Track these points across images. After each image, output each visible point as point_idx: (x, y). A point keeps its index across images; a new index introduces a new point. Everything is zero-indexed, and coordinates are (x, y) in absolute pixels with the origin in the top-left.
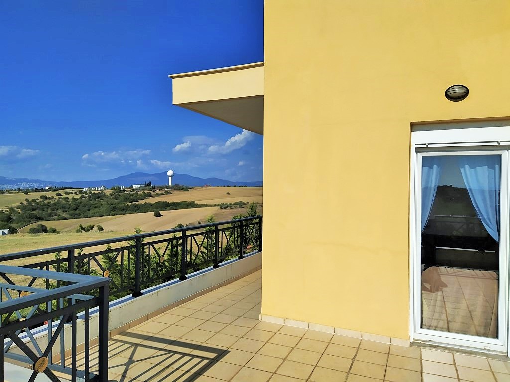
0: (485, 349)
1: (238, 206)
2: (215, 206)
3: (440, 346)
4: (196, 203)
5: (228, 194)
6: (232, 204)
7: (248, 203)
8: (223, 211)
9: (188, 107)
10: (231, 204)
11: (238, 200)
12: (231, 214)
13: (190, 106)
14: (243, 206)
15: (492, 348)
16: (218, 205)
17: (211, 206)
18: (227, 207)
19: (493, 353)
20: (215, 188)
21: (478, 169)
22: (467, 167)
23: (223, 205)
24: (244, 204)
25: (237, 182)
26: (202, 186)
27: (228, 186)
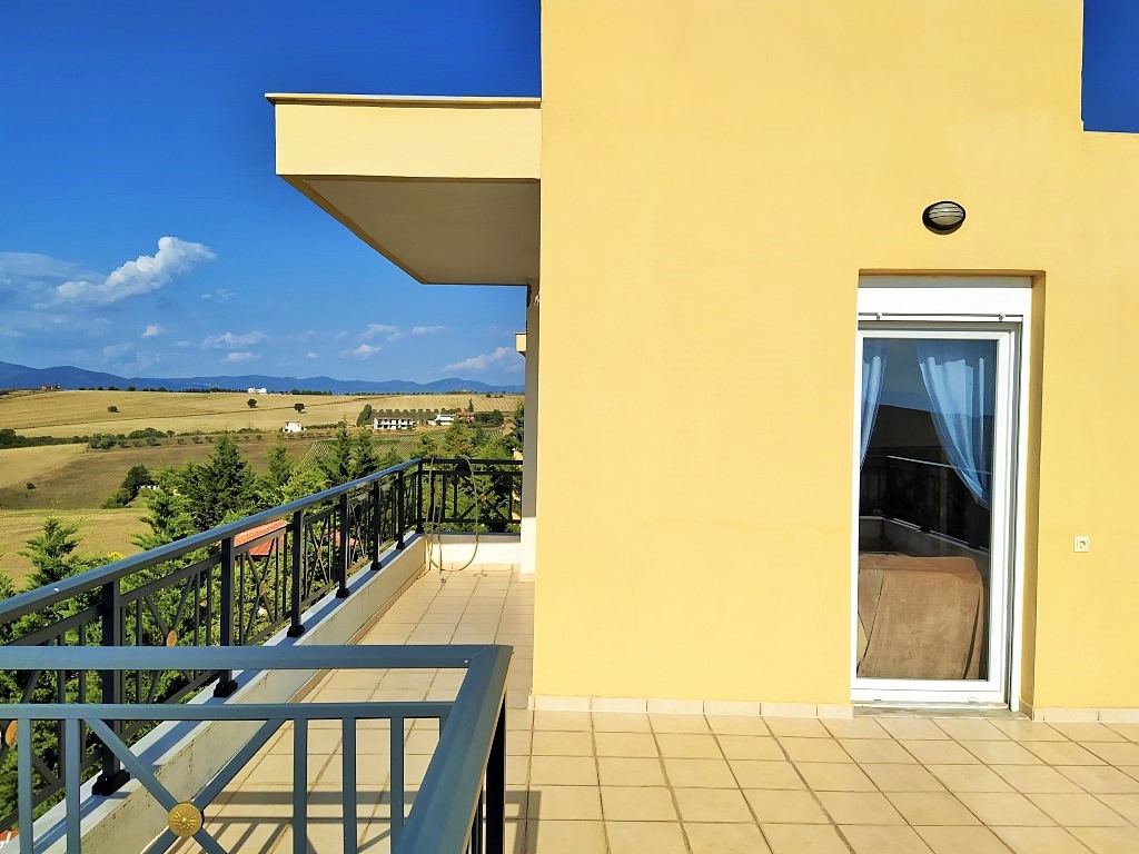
0: (971, 703)
1: (144, 441)
2: (77, 440)
3: (900, 709)
4: (18, 433)
5: (113, 409)
6: (127, 435)
7: (171, 433)
8: (99, 454)
9: (308, 186)
10: (122, 437)
11: (142, 425)
12: (124, 460)
13: (315, 185)
14: (158, 440)
15: (981, 698)
16: (85, 439)
17: (62, 441)
18: (111, 444)
19: (987, 707)
20: (73, 395)
21: (949, 364)
22: (931, 360)
23: (98, 437)
24: (160, 435)
25: (137, 379)
26: (35, 390)
27: (110, 389)
